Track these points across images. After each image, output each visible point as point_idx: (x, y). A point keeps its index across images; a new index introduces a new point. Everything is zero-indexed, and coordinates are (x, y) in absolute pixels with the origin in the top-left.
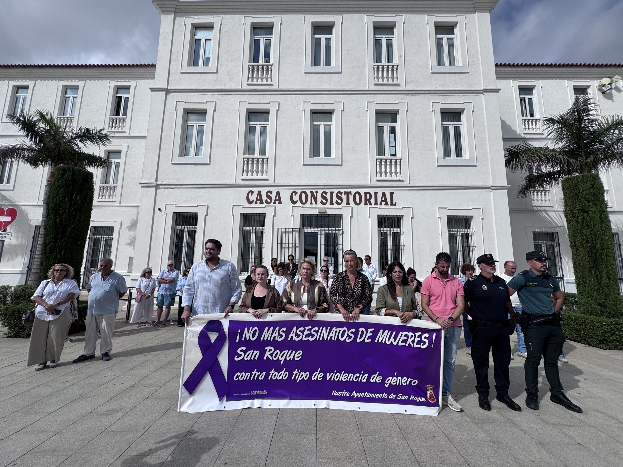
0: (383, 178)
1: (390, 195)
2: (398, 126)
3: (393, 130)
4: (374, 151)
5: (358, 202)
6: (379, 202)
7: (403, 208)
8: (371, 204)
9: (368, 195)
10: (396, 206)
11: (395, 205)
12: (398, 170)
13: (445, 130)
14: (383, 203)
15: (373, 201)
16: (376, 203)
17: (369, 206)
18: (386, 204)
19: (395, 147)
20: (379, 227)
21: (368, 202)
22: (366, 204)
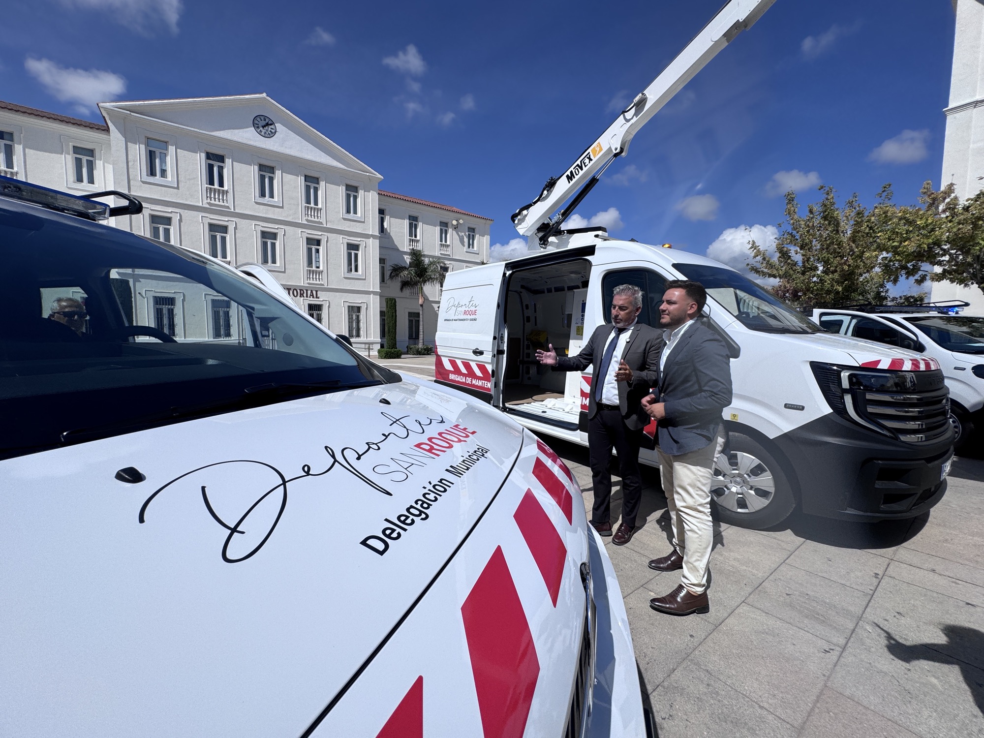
0: (311, 282)
1: (315, 292)
2: (321, 248)
3: (317, 251)
4: (306, 264)
5: (296, 295)
6: (309, 296)
7: (323, 300)
8: (303, 297)
9: (302, 292)
11: (319, 298)
12: (321, 277)
13: (349, 255)
14: (311, 297)
15: (305, 295)
16: (307, 297)
17: (302, 298)
18: (313, 297)
19: (319, 262)
20: (309, 310)
21: (302, 295)
22: (300, 296)
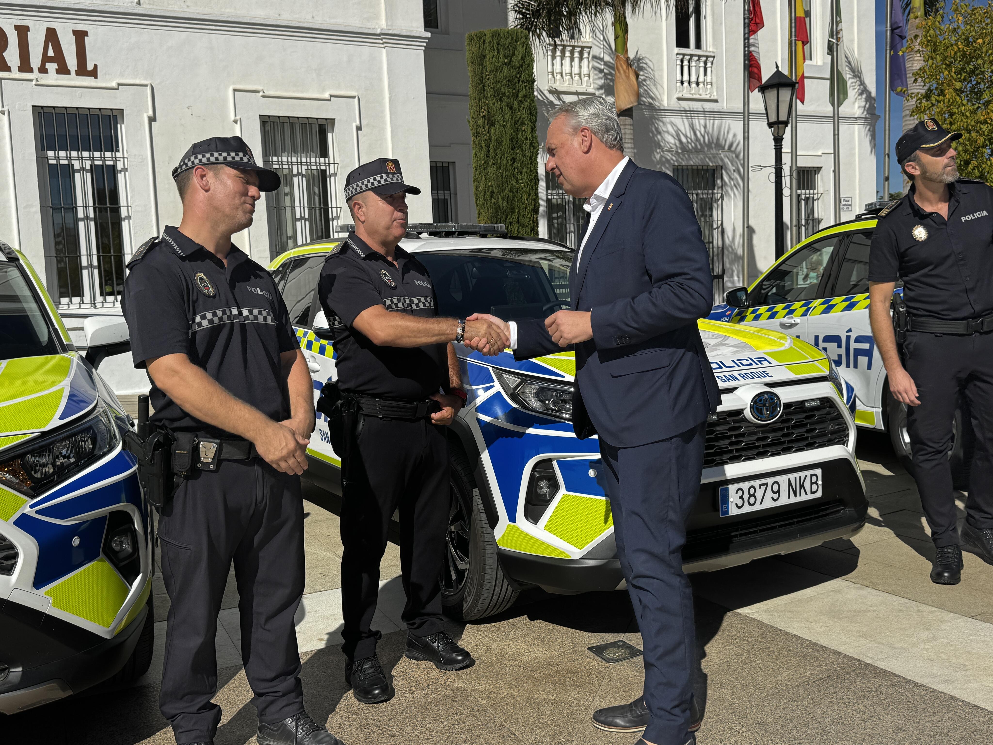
1: (72, 39)
6: (35, 61)
7: (119, 85)
8: (4, 67)
10: (96, 77)
14: (52, 67)
15: (12, 56)
16: (25, 67)
18: (63, 70)
20: (40, 147)
